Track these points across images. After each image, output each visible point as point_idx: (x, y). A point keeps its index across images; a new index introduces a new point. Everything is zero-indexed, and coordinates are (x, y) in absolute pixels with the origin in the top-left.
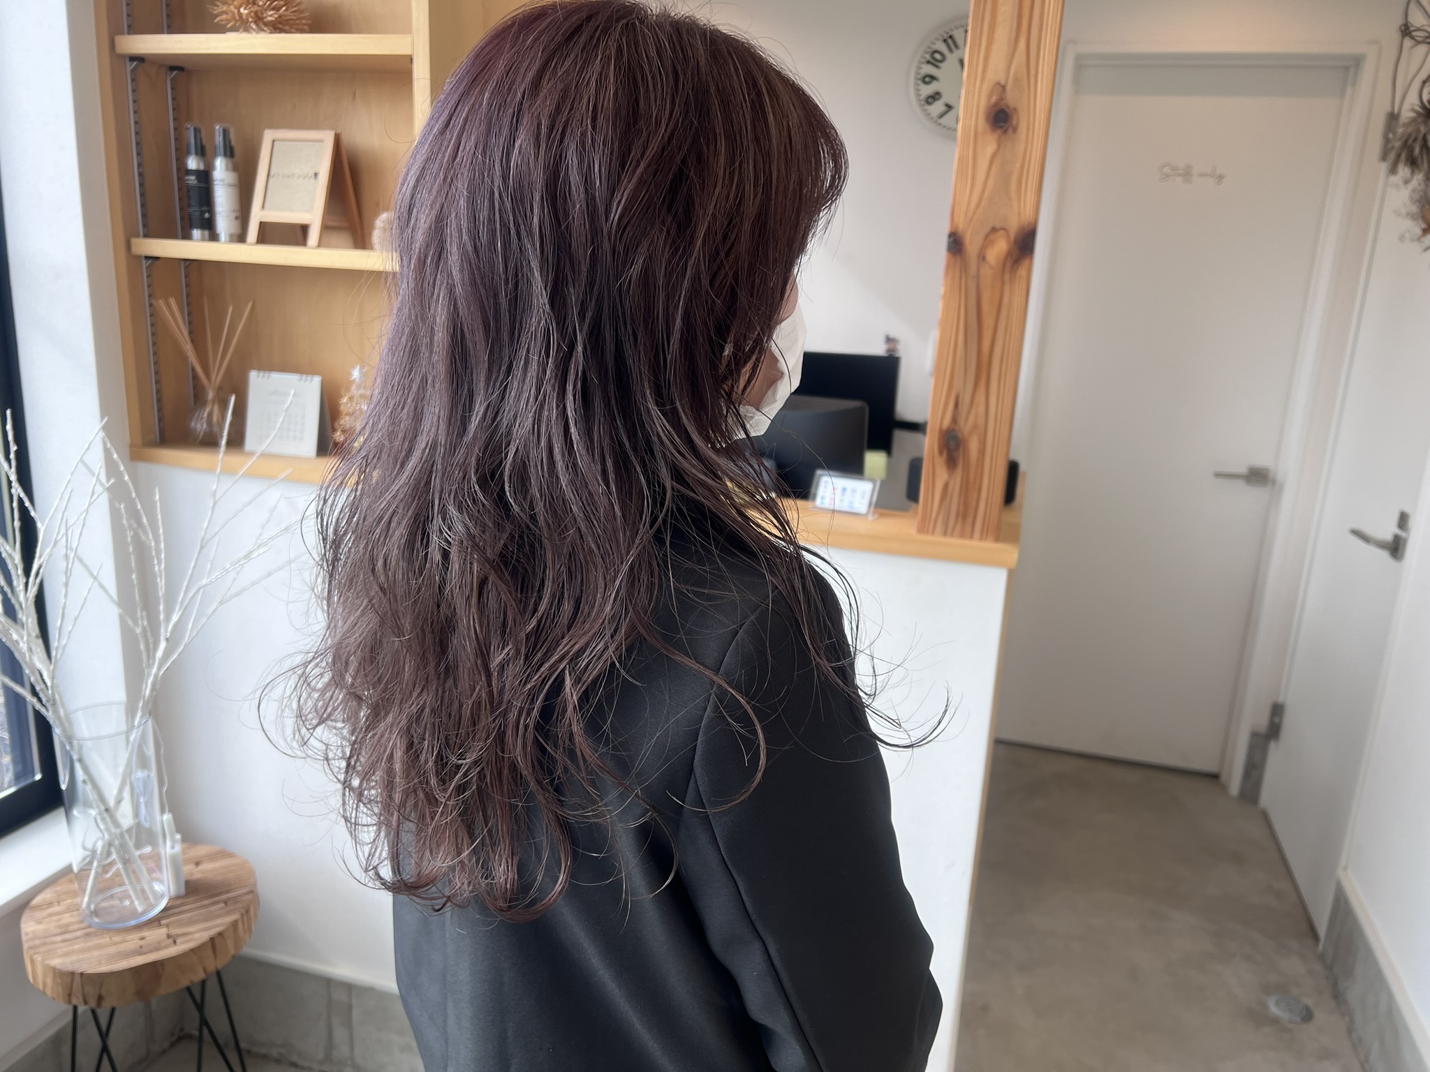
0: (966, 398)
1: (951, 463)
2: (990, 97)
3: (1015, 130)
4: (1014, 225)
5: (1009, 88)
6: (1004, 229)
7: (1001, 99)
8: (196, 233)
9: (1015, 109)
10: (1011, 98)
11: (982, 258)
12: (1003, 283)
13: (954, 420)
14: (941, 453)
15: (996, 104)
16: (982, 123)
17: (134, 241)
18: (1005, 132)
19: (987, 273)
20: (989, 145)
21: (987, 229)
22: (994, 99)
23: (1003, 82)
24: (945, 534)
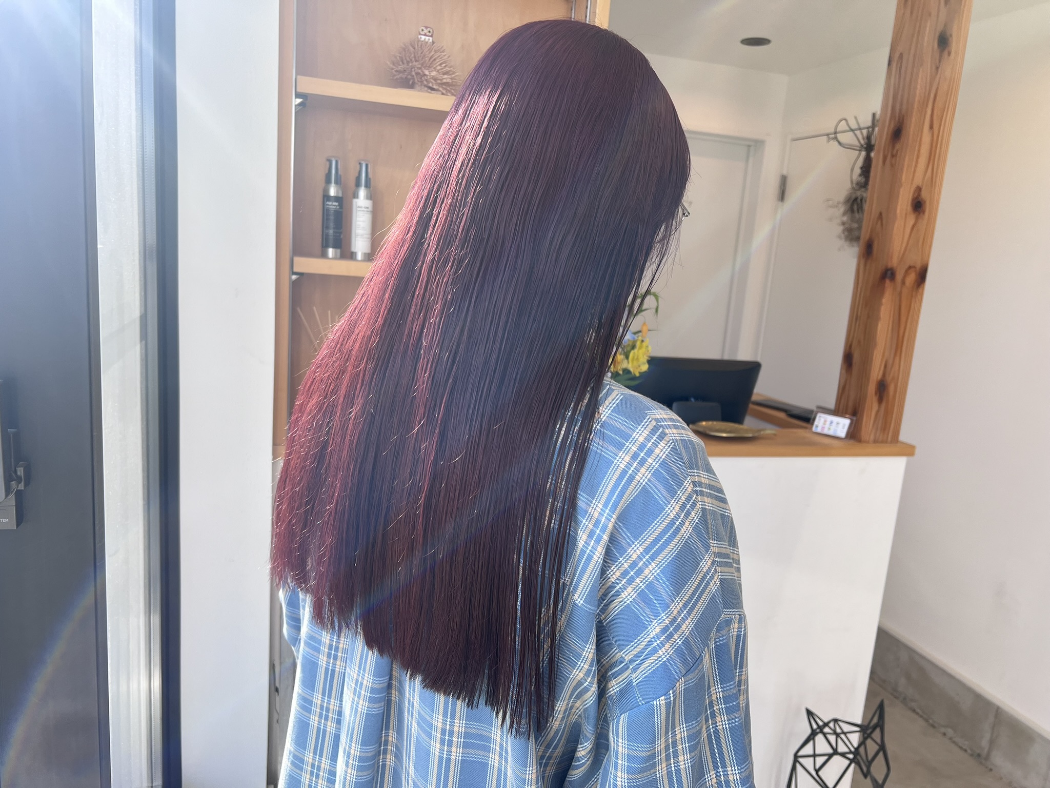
0: (890, 362)
1: (880, 400)
2: (914, 194)
3: (924, 212)
4: (919, 265)
5: (923, 190)
6: (914, 267)
7: (919, 195)
8: (331, 252)
9: (925, 202)
10: (924, 194)
11: (903, 283)
12: (912, 296)
13: (884, 375)
14: (876, 394)
15: (917, 198)
16: (909, 208)
17: (296, 259)
18: (920, 213)
19: (905, 291)
20: (911, 221)
21: (907, 266)
22: (916, 194)
23: (920, 185)
24: (875, 441)
